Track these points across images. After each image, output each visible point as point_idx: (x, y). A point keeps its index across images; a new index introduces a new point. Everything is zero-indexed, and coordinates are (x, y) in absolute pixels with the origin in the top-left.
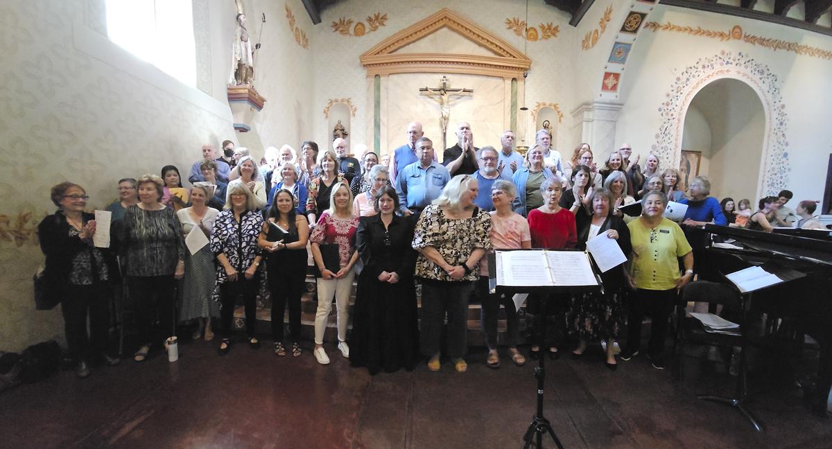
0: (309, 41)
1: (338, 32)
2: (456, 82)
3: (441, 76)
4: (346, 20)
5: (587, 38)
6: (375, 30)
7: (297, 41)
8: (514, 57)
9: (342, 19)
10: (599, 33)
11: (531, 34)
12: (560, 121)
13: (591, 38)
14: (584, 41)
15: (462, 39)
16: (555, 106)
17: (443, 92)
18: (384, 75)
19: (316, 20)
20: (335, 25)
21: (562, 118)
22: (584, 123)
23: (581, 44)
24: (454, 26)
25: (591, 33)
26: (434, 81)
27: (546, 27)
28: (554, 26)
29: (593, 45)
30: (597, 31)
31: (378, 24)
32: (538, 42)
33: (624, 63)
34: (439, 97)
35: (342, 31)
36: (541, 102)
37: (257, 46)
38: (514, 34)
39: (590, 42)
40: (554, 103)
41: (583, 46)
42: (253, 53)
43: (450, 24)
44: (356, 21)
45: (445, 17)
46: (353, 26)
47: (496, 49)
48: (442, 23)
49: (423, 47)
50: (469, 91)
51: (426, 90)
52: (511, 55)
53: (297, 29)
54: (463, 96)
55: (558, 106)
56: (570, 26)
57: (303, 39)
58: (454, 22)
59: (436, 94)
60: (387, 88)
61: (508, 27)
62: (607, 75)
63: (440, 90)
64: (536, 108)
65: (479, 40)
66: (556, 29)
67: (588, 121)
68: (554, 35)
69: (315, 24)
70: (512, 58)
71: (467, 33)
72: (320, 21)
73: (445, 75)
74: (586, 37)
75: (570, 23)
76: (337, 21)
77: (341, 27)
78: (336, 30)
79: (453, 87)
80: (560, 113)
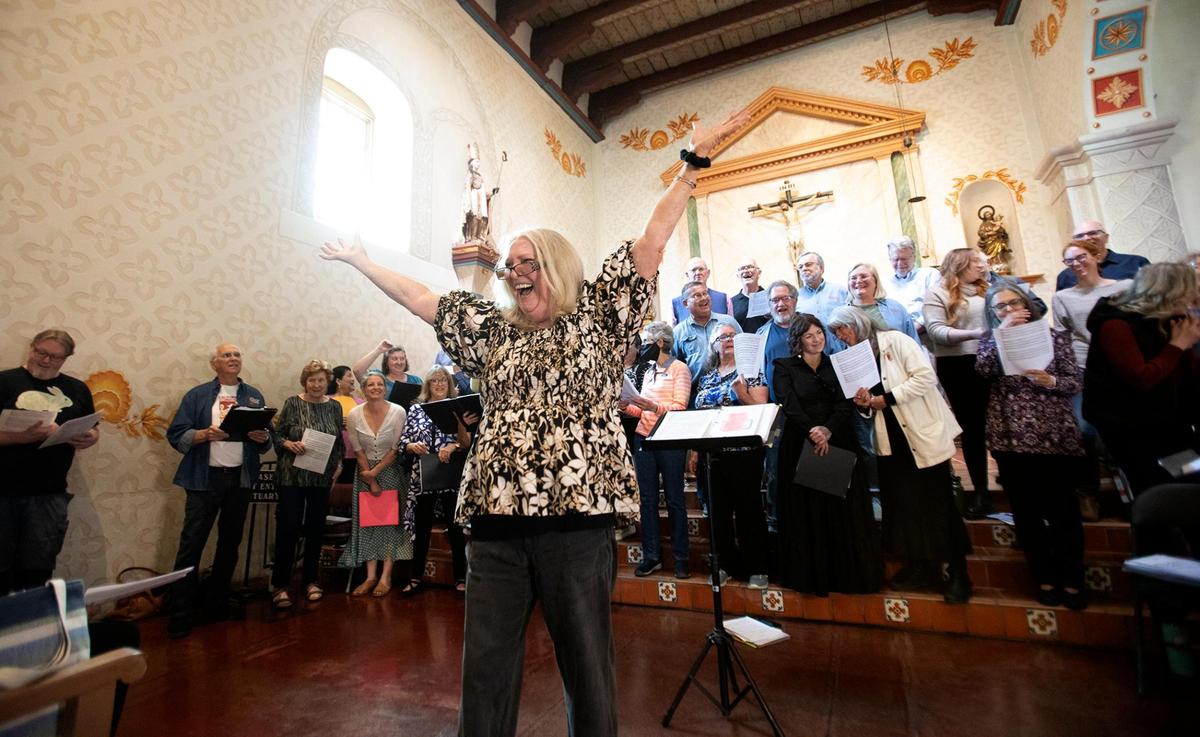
0: (586, 167)
1: (630, 148)
2: (803, 185)
3: (781, 182)
4: (640, 131)
5: (1038, 35)
6: (681, 137)
7: (565, 169)
8: (887, 119)
9: (634, 131)
10: (1058, 18)
11: (920, 72)
12: (1020, 199)
13: (1046, 31)
14: (1033, 42)
15: (804, 120)
16: (999, 175)
17: (785, 206)
18: (701, 196)
19: (597, 136)
20: (626, 140)
21: (1023, 194)
22: (1070, 191)
23: (1029, 47)
24: (789, 106)
25: (1042, 24)
26: (771, 192)
27: (945, 49)
28: (961, 42)
29: (1052, 42)
30: (1052, 16)
31: (685, 129)
32: (932, 79)
33: (1142, 47)
34: (780, 214)
35: (635, 146)
36: (963, 176)
37: (494, 191)
38: (882, 84)
39: (1046, 39)
40: (995, 170)
41: (1035, 50)
42: (488, 201)
43: (783, 105)
44: (653, 129)
45: (775, 99)
46: (649, 136)
47: (853, 118)
48: (771, 108)
49: (748, 147)
50: (827, 195)
51: (759, 208)
52: (881, 118)
53: (565, 154)
54: (820, 204)
55: (1005, 173)
56: (999, 27)
57: (575, 166)
58: (788, 101)
59: (774, 212)
60: (706, 215)
61: (868, 77)
62: (1100, 85)
63: (779, 204)
64: (955, 190)
65: (828, 113)
66: (968, 45)
67: (1080, 184)
68: (967, 55)
69: (596, 142)
70: (884, 122)
71: (808, 110)
72: (603, 138)
73: (786, 179)
74: (1036, 33)
75: (998, 23)
76: (628, 134)
77: (632, 140)
78: (627, 145)
79: (802, 195)
80: (1017, 185)
